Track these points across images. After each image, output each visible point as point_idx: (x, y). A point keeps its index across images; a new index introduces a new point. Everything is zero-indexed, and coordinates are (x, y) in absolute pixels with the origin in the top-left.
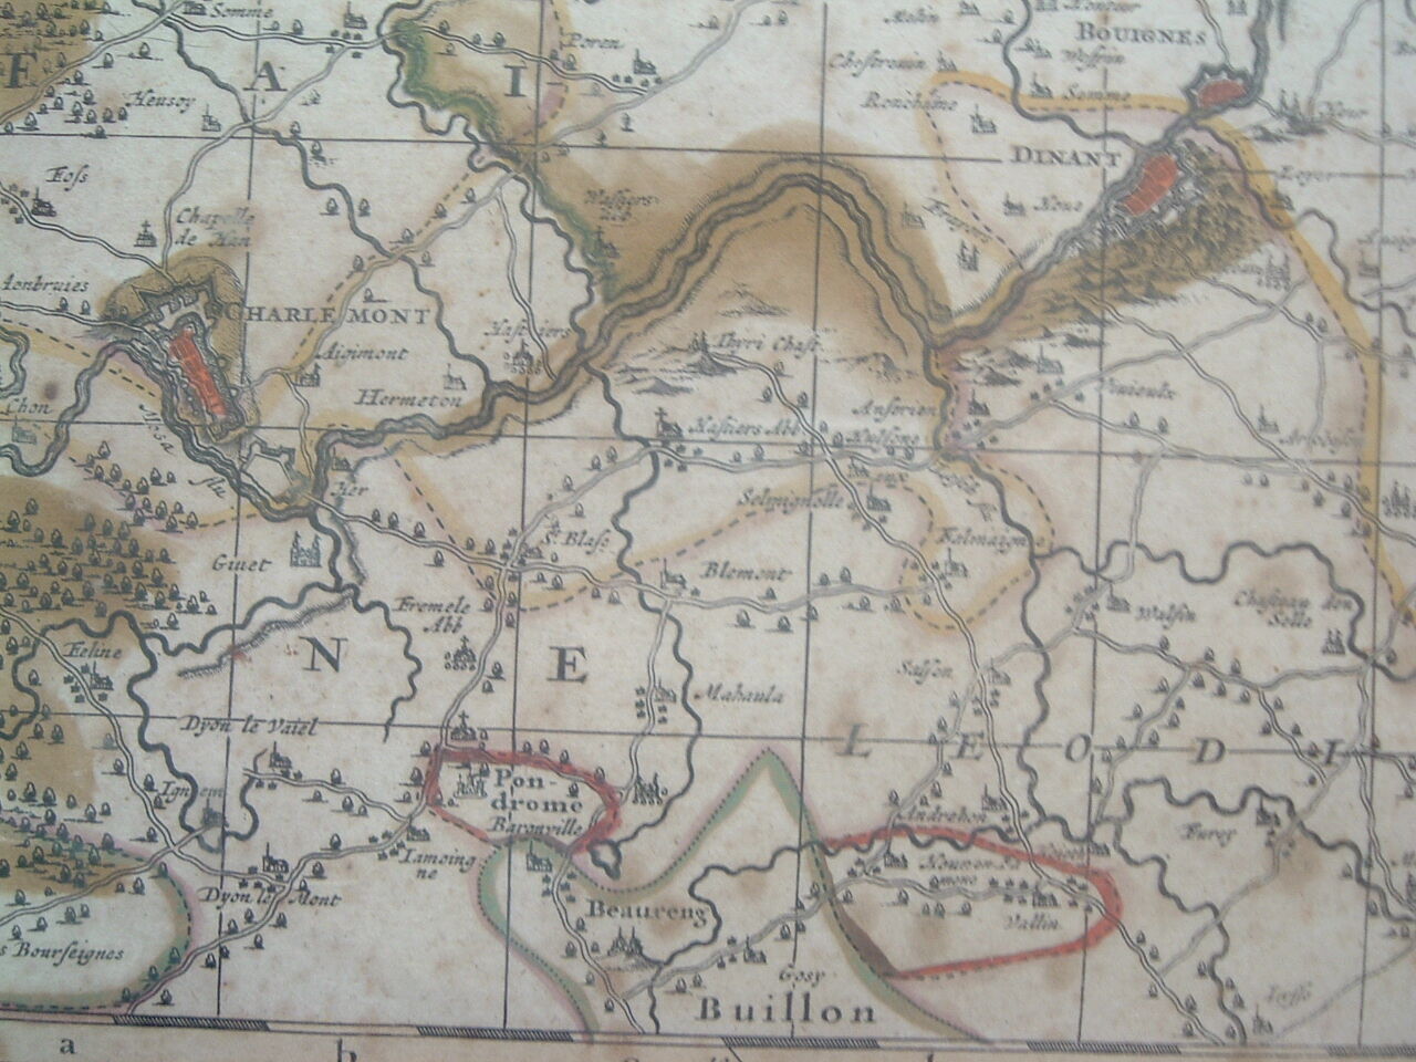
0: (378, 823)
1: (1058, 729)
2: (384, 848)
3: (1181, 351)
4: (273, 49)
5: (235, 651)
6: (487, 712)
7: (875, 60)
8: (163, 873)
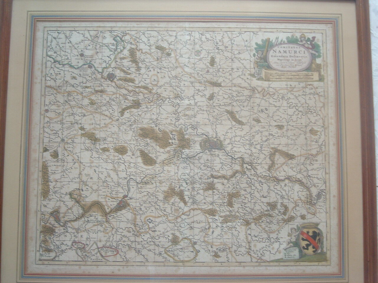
0: (69, 247)
1: (114, 240)
2: (69, 249)
3: (122, 214)
4: (62, 195)
5: (60, 236)
6: (76, 240)
7: (102, 195)
8: (55, 251)
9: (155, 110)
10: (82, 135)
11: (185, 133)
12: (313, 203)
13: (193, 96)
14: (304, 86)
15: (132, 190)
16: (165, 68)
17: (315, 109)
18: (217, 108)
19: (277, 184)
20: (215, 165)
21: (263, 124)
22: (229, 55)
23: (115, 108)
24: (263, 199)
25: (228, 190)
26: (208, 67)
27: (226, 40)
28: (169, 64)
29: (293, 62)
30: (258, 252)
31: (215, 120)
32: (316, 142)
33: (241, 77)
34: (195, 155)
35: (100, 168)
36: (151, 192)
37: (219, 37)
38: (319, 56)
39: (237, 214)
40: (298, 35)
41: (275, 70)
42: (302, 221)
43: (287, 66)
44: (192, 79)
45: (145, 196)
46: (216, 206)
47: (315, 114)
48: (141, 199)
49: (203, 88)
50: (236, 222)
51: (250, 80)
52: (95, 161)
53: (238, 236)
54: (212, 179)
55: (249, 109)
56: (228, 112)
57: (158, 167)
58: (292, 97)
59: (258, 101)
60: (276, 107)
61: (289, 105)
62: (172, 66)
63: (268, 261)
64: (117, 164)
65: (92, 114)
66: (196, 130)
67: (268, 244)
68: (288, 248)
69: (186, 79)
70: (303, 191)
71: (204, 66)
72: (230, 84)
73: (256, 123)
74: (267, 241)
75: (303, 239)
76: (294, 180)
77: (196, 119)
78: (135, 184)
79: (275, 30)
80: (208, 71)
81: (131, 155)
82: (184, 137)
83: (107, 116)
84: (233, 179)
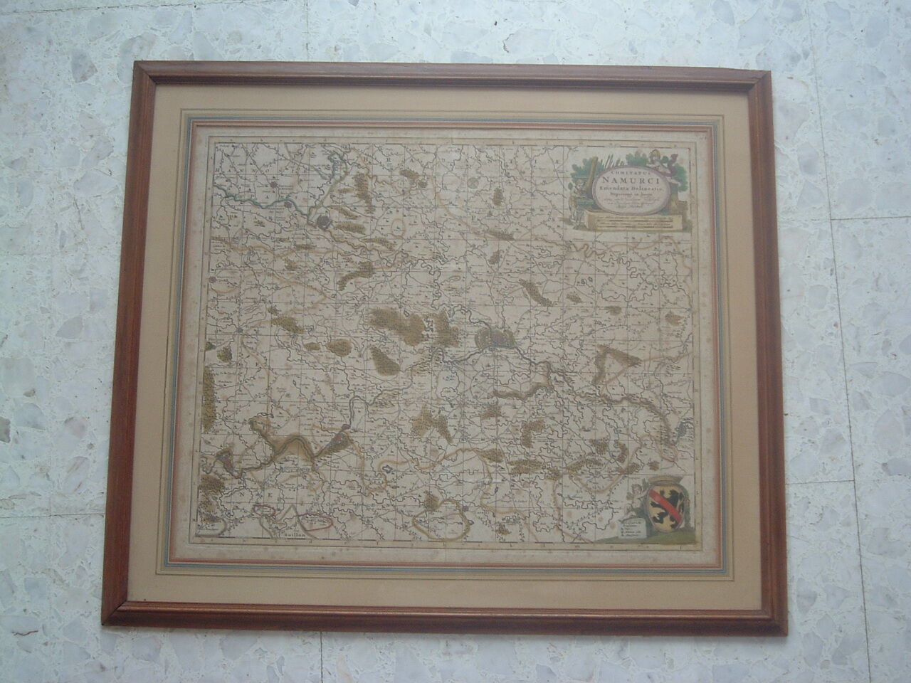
0: (249, 514)
1: (326, 502)
2: (248, 517)
3: (341, 458)
4: (237, 424)
5: (232, 494)
6: (261, 501)
7: (305, 425)
8: (223, 520)
9: (398, 279)
10: (273, 321)
11: (450, 319)
12: (672, 443)
13: (465, 256)
14: (657, 240)
15: (358, 416)
16: (416, 207)
17: (675, 279)
18: (505, 276)
19: (608, 408)
20: (501, 374)
21: (584, 305)
22: (527, 186)
23: (331, 275)
24: (583, 434)
25: (523, 417)
26: (490, 206)
27: (522, 160)
28: (424, 201)
29: (638, 197)
30: (575, 526)
31: (501, 297)
32: (677, 337)
33: (548, 223)
34: (466, 357)
35: (303, 378)
36: (391, 419)
37: (509, 156)
38: (683, 189)
39: (539, 459)
40: (647, 152)
41: (605, 211)
42: (652, 472)
43: (628, 206)
44: (464, 228)
45: (380, 426)
46: (501, 445)
47: (675, 289)
48: (373, 432)
49: (481, 243)
50: (537, 473)
51: (562, 229)
52: (295, 367)
53: (540, 498)
54: (495, 398)
55: (560, 279)
56: (523, 283)
57: (402, 378)
58: (635, 258)
59: (575, 265)
60: (607, 275)
61: (629, 273)
62: (429, 204)
63: (593, 540)
64: (332, 371)
65: (290, 286)
66: (469, 314)
67: (592, 511)
68: (627, 519)
69: (452, 226)
70: (653, 421)
71: (484, 206)
72: (527, 236)
73: (573, 303)
74: (590, 506)
75: (654, 505)
76: (638, 401)
77: (468, 296)
78: (363, 405)
79: (607, 143)
80: (490, 214)
81: (356, 356)
82: (448, 326)
83: (315, 289)
84: (532, 398)
